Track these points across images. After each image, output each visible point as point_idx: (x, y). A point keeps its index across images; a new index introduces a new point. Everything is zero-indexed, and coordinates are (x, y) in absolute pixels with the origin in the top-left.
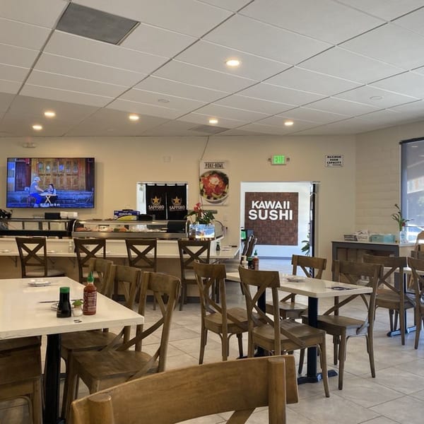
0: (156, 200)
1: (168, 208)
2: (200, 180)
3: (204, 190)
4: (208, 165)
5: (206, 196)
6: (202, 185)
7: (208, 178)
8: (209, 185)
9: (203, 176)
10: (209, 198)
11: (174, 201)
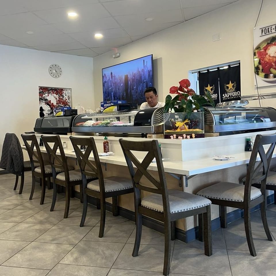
0: (209, 88)
1: (222, 96)
2: (255, 54)
3: (261, 67)
4: (265, 30)
5: (263, 74)
6: (257, 60)
7: (266, 49)
8: (267, 59)
9: (258, 48)
10: (266, 76)
11: (228, 87)
